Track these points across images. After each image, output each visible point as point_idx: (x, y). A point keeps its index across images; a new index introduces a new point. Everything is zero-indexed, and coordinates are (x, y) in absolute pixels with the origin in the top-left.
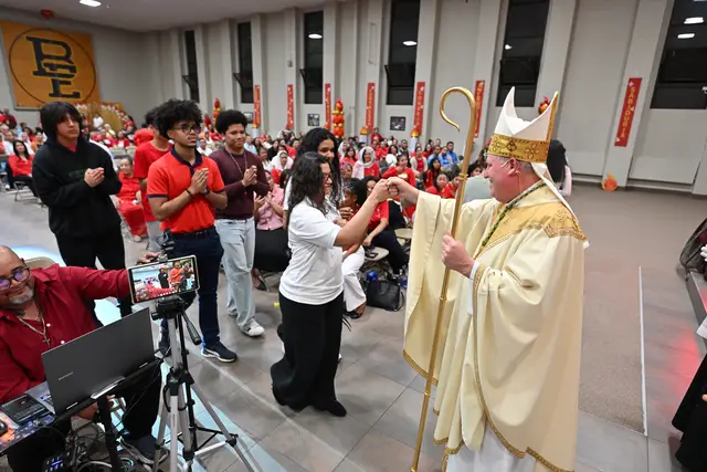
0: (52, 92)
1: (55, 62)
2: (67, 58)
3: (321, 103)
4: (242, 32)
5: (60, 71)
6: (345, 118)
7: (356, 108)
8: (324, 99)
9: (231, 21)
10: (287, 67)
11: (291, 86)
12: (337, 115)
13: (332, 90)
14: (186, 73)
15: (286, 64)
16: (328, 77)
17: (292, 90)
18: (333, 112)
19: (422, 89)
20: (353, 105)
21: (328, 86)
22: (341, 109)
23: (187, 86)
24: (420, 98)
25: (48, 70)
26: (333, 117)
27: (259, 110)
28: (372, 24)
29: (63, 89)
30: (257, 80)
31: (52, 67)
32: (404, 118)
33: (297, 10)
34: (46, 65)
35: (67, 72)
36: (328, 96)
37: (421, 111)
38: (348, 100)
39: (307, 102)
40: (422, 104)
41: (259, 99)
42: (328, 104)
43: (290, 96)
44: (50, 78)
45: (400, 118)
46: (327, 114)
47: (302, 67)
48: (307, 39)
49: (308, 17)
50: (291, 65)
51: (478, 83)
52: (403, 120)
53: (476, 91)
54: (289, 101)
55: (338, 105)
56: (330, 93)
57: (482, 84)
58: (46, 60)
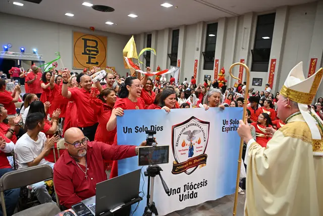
0: (88, 62)
2: (96, 47)
3: (213, 69)
4: (175, 34)
5: (92, 53)
8: (215, 68)
9: (170, 29)
10: (196, 51)
11: (197, 61)
12: (221, 76)
13: (219, 63)
14: (145, 54)
15: (196, 49)
16: (218, 56)
17: (197, 63)
18: (219, 74)
19: (274, 63)
21: (217, 60)
22: (223, 73)
23: (145, 60)
24: (272, 68)
25: (88, 52)
26: (218, 77)
28: (245, 28)
29: (92, 61)
30: (179, 57)
32: (262, 79)
33: (204, 22)
35: (95, 53)
36: (217, 66)
37: (273, 75)
39: (205, 68)
40: (274, 71)
41: (179, 66)
42: (216, 70)
43: (196, 66)
44: (88, 56)
46: (215, 75)
47: (204, 51)
48: (208, 37)
49: (209, 26)
50: (198, 50)
51: (312, 60)
52: (260, 80)
53: (311, 64)
54: (195, 68)
55: (222, 71)
56: (218, 64)
57: (315, 60)
58: (88, 48)
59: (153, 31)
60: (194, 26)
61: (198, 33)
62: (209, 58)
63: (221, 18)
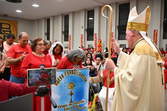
1: (5, 30)
2: (9, 29)
3: (93, 40)
4: (66, 18)
5: (6, 32)
6: (102, 45)
7: (106, 42)
8: (94, 39)
9: (62, 15)
10: (81, 28)
11: (82, 35)
12: (99, 44)
13: (97, 35)
14: (46, 32)
15: (81, 27)
16: (96, 31)
17: (82, 36)
18: (97, 43)
20: (105, 41)
21: (96, 34)
22: (101, 42)
23: (46, 36)
25: (3, 32)
26: (97, 45)
27: (70, 44)
30: (70, 33)
31: (4, 31)
32: (125, 45)
33: (85, 10)
34: (3, 31)
36: (96, 38)
38: (103, 39)
39: (88, 40)
41: (70, 40)
42: (96, 41)
43: (82, 38)
44: (3, 35)
45: (123, 45)
46: (95, 44)
47: (86, 28)
48: (88, 20)
49: (89, 12)
50: (82, 28)
51: (155, 31)
52: (125, 46)
53: (154, 34)
54: (81, 40)
55: (99, 41)
56: (96, 37)
57: (156, 31)
58: (3, 29)
59: (51, 16)
60: (79, 12)
61: (81, 17)
62: (90, 33)
63: (96, 7)
